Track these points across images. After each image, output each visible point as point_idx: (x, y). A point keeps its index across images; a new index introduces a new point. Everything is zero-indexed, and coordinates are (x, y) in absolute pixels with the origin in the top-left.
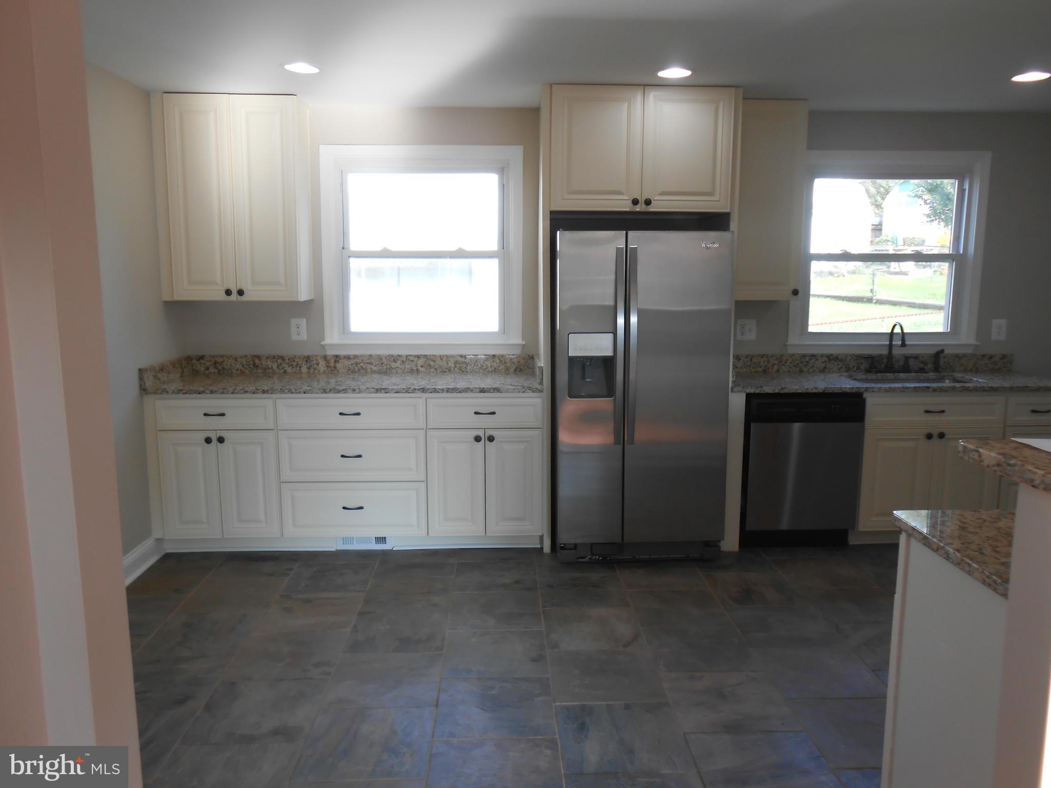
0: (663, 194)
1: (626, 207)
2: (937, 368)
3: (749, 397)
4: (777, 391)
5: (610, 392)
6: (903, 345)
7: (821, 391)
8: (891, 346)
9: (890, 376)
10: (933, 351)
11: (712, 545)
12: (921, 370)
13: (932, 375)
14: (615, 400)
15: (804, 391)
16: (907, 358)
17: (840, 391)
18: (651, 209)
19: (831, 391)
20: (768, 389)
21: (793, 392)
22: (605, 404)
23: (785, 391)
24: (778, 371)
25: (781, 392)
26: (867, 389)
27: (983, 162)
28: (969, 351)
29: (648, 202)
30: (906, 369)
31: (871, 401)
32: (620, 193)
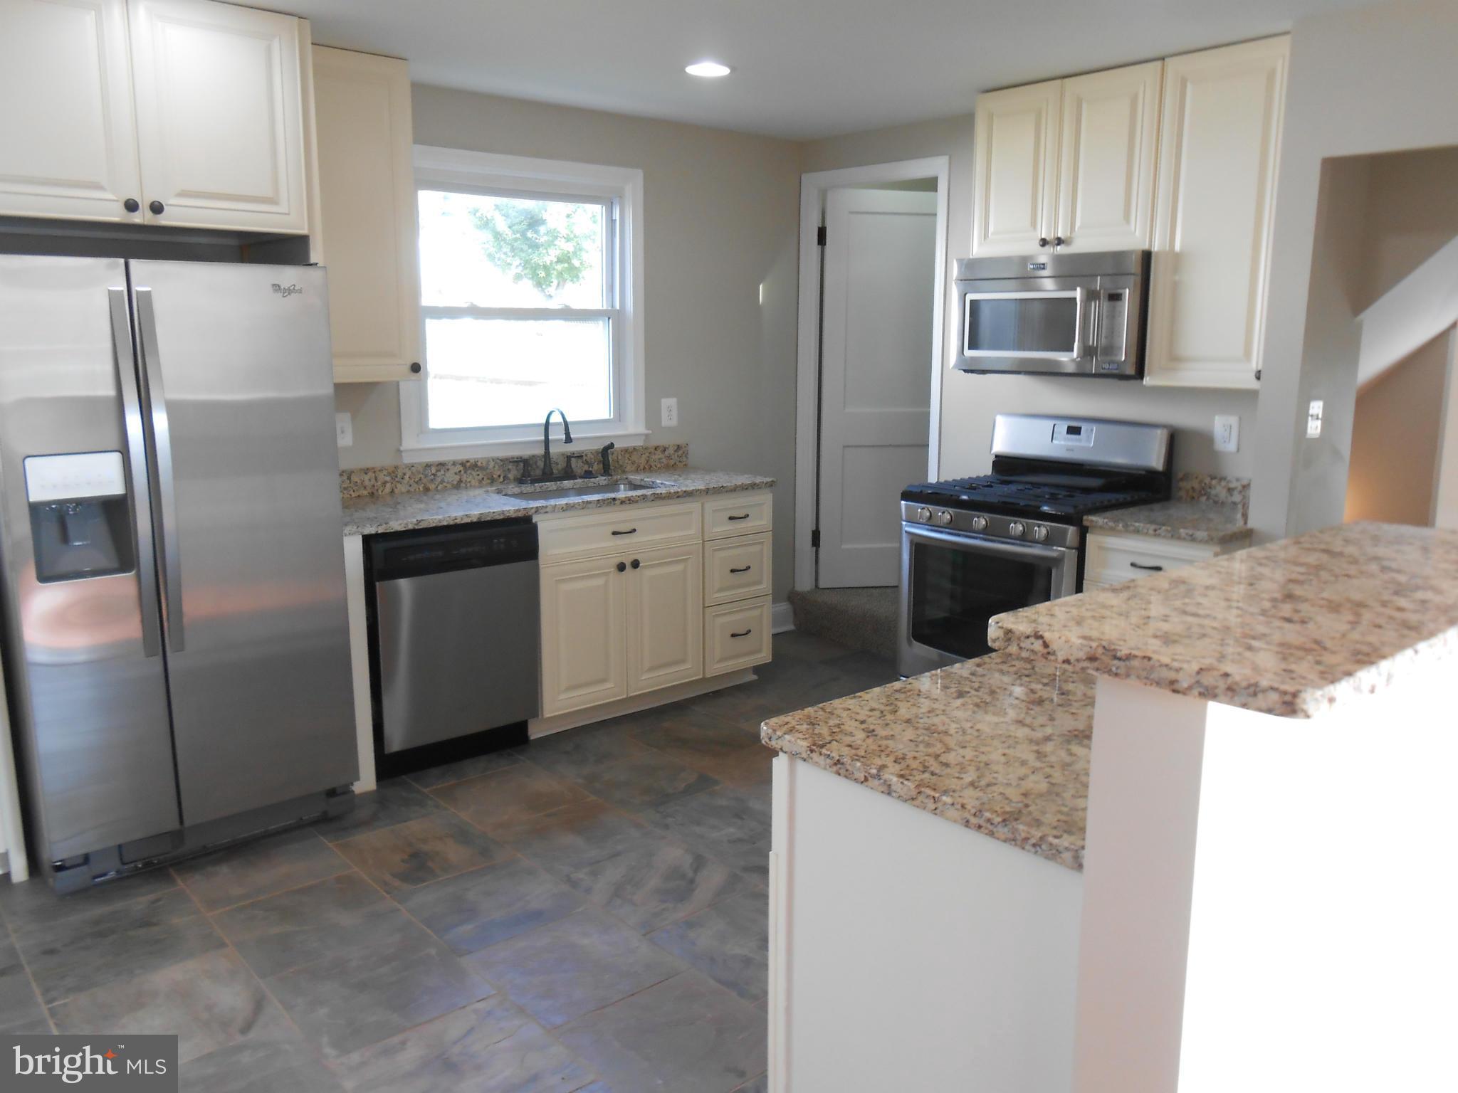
0: (184, 194)
1: (116, 214)
2: (606, 470)
3: (368, 540)
4: (410, 527)
5: (125, 560)
6: (569, 440)
7: (475, 520)
8: (547, 442)
9: (551, 485)
10: (599, 446)
11: (338, 793)
12: (588, 474)
13: (602, 480)
14: (138, 576)
15: (452, 523)
16: (569, 458)
17: (502, 517)
18: (164, 220)
19: (489, 519)
20: (396, 525)
21: (434, 525)
22: (122, 586)
23: (422, 526)
24: (392, 492)
25: (416, 527)
26: (537, 510)
27: (633, 183)
28: (639, 443)
29: (157, 208)
30: (568, 474)
31: (545, 527)
32: (98, 187)
